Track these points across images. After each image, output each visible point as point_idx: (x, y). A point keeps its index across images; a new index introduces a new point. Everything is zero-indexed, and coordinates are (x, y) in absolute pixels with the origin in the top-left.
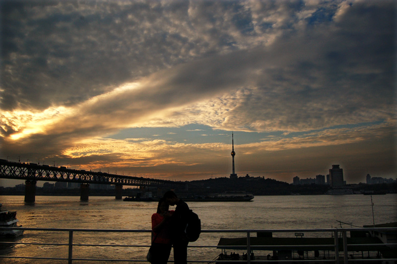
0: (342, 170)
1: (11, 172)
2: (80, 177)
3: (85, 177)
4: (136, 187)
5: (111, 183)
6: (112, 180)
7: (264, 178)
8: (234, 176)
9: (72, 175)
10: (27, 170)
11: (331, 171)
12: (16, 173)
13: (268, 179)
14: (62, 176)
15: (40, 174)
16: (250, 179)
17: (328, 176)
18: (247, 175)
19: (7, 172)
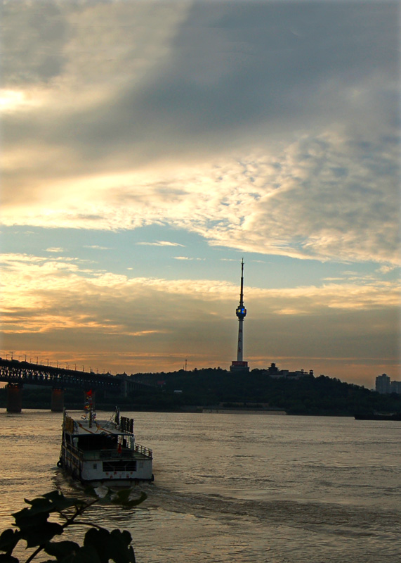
7: (311, 373)
8: (240, 366)
13: (322, 377)
16: (279, 376)
18: (273, 365)
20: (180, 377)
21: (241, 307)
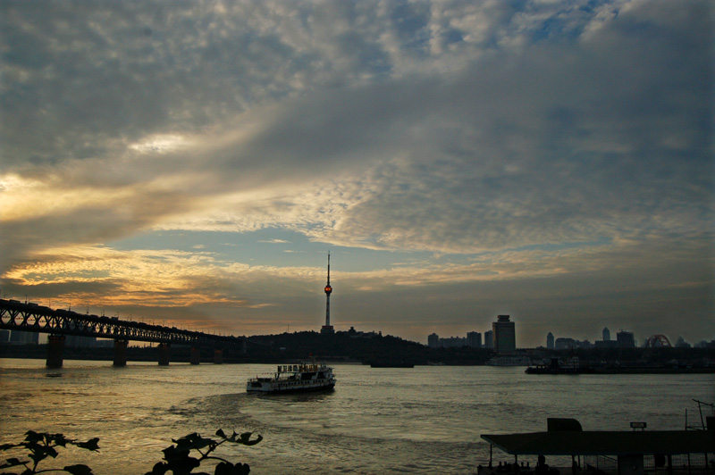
0: (513, 324)
2: (37, 320)
3: (48, 322)
5: (100, 334)
7: (380, 334)
8: (328, 329)
9: (20, 315)
11: (495, 325)
13: (388, 336)
16: (355, 336)
17: (487, 334)
18: (352, 328)
21: (328, 286)
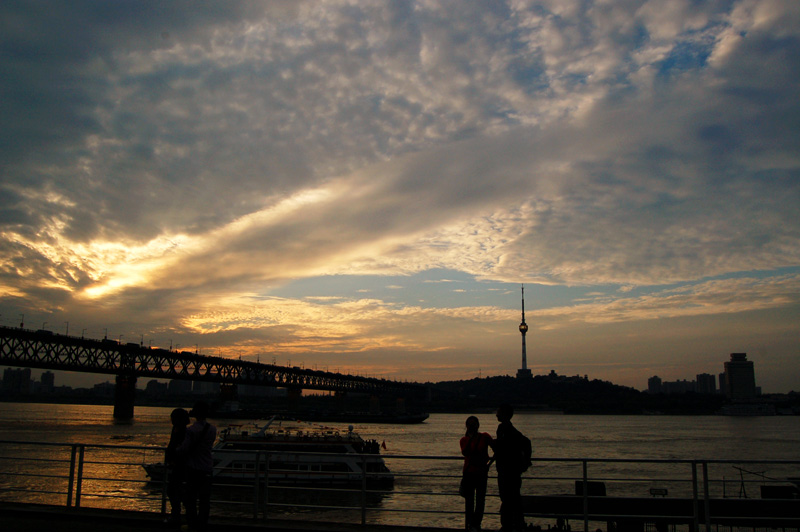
0: (751, 363)
1: (89, 358)
2: (219, 370)
3: (229, 372)
4: (327, 393)
5: (280, 383)
6: (281, 379)
7: (586, 377)
8: (524, 373)
9: (203, 366)
10: (119, 357)
11: (728, 365)
12: (99, 361)
13: (596, 380)
14: (185, 368)
15: (144, 364)
16: (559, 381)
17: (721, 376)
18: (553, 371)
19: (82, 360)
20: (477, 383)
